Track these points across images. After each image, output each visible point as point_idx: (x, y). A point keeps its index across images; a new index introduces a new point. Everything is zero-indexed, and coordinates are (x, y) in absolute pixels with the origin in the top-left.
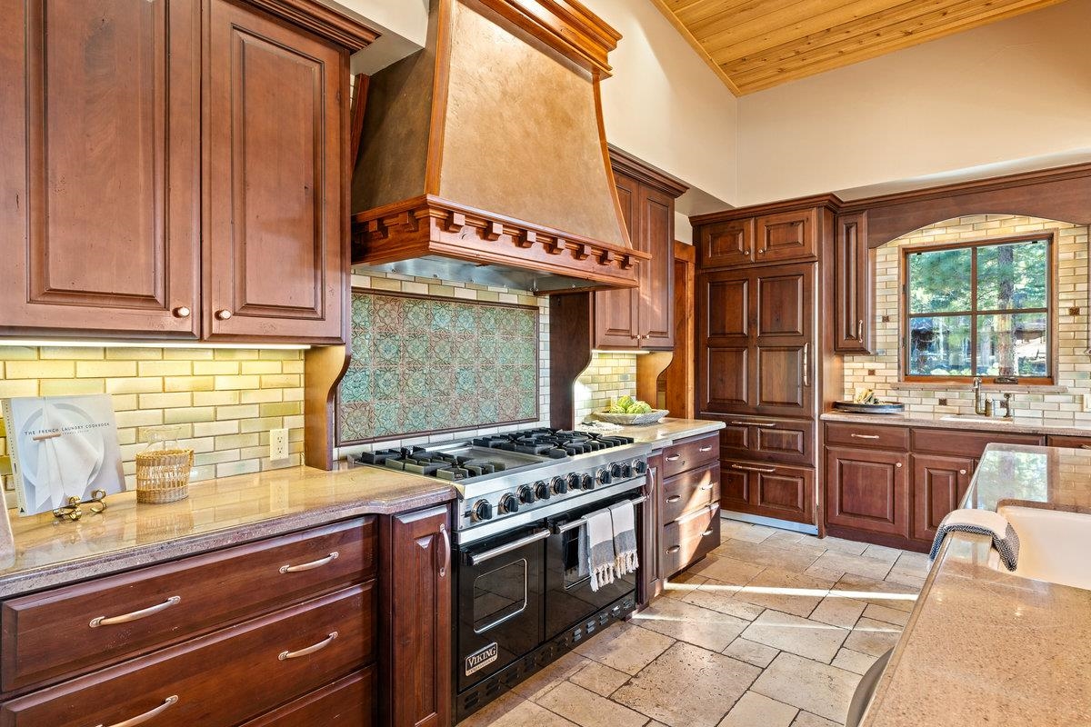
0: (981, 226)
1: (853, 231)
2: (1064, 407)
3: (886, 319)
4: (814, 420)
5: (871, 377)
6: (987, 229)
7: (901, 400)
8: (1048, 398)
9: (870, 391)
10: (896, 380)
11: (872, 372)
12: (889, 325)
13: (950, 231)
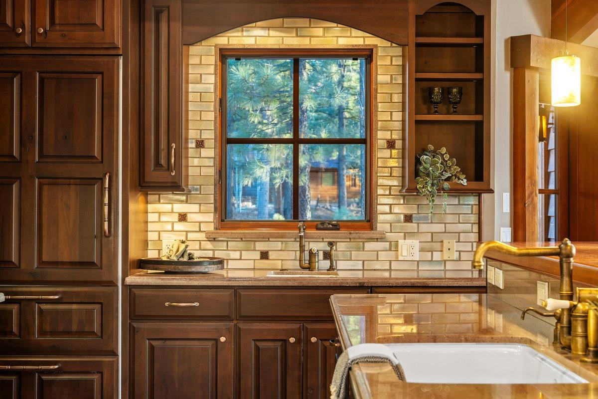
0: (305, 32)
1: (164, 18)
2: (383, 256)
3: (200, 144)
4: (117, 286)
5: (183, 223)
6: (311, 37)
7: (218, 254)
8: (369, 246)
9: (183, 242)
10: (211, 228)
11: (183, 217)
12: (204, 152)
13: (272, 33)
